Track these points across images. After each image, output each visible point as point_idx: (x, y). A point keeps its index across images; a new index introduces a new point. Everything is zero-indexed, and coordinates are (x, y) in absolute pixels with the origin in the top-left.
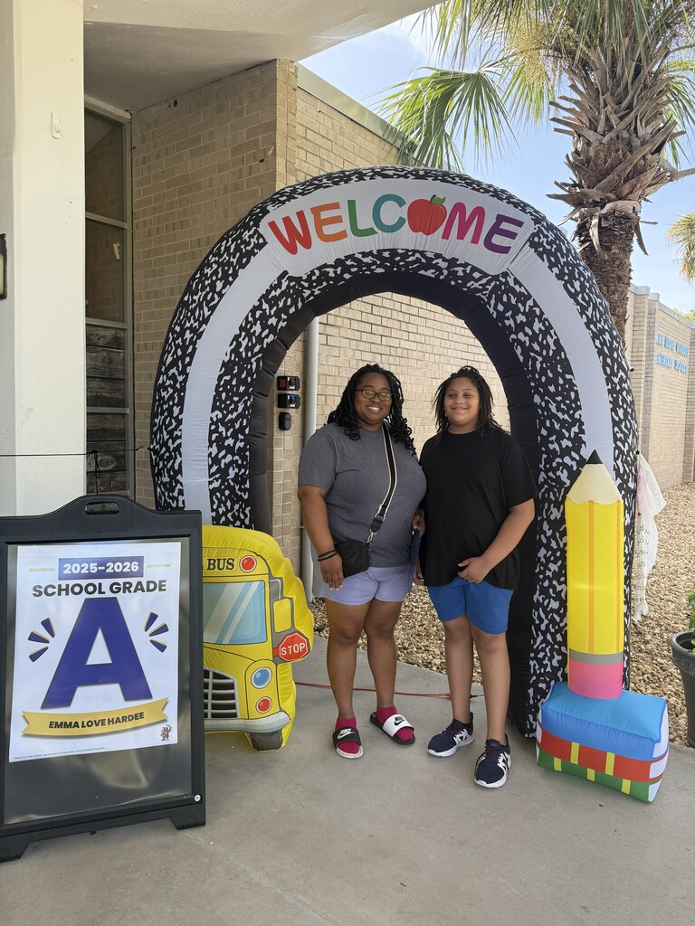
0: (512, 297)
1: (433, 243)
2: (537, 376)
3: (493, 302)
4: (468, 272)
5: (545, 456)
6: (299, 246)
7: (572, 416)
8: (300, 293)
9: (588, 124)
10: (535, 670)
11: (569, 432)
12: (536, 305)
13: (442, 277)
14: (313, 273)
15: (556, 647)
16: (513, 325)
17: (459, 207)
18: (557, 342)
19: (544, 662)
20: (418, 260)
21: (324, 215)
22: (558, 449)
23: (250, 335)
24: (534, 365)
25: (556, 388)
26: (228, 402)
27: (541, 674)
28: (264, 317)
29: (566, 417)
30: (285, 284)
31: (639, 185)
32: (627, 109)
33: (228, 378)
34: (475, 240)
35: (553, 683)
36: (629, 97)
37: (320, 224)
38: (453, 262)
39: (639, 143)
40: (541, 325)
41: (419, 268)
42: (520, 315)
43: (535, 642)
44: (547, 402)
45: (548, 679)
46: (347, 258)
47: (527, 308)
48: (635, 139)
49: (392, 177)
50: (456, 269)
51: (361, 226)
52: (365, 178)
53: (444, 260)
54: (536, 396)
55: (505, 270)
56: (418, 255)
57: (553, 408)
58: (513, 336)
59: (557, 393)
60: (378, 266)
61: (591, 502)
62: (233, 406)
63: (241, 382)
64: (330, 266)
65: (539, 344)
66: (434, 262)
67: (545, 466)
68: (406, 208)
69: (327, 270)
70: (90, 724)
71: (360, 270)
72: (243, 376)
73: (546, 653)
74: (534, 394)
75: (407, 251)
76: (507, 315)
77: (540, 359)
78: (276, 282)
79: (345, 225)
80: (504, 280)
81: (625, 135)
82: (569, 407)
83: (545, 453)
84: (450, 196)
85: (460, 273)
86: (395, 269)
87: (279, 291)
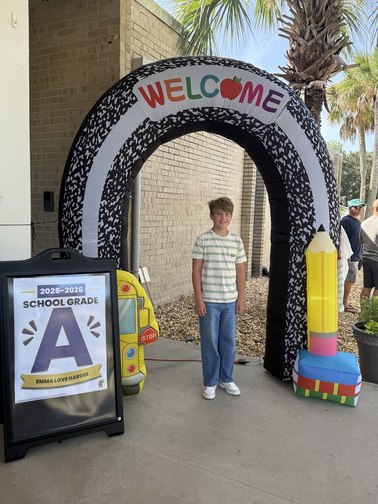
0: (277, 138)
1: (234, 105)
2: (289, 183)
3: (266, 140)
4: (253, 122)
5: (293, 228)
6: (157, 103)
7: (308, 205)
8: (155, 131)
9: (299, 34)
10: (288, 344)
11: (307, 214)
12: (290, 142)
13: (237, 125)
14: (164, 120)
15: (300, 331)
16: (277, 154)
17: (249, 84)
18: (301, 164)
19: (293, 340)
20: (225, 114)
21: (172, 85)
22: (300, 224)
23: (125, 155)
24: (288, 177)
25: (300, 190)
26: (111, 195)
27: (291, 346)
28: (135, 145)
29: (305, 206)
30: (147, 125)
31: (327, 72)
32: (322, 27)
33: (111, 180)
34: (257, 104)
35: (298, 350)
36: (323, 20)
37: (170, 90)
38: (244, 116)
39: (328, 47)
40: (292, 154)
41: (224, 119)
42: (281, 148)
43: (288, 329)
44: (295, 198)
45: (295, 349)
46: (184, 111)
47: (285, 144)
48: (326, 45)
49: (210, 64)
50: (246, 120)
51: (193, 93)
52: (195, 64)
53: (240, 114)
54: (289, 194)
55: (273, 122)
56: (225, 111)
57: (298, 201)
58: (277, 160)
59: (300, 193)
60: (202, 117)
61: (322, 252)
62: (113, 198)
63: (119, 183)
64: (174, 116)
65: (292, 165)
66: (233, 116)
67: (293, 233)
68: (219, 83)
69: (172, 118)
70: (59, 380)
71: (191, 119)
72: (120, 180)
73: (294, 334)
74: (288, 192)
75: (219, 108)
76: (273, 148)
77: (292, 173)
78: (142, 124)
79: (184, 92)
80: (272, 128)
81: (321, 42)
82: (307, 200)
83: (293, 226)
84: (245, 77)
85: (248, 123)
86: (211, 119)
87: (144, 130)
